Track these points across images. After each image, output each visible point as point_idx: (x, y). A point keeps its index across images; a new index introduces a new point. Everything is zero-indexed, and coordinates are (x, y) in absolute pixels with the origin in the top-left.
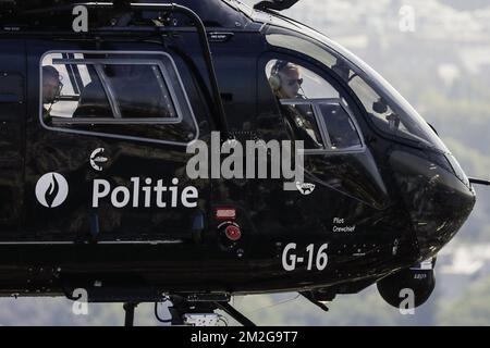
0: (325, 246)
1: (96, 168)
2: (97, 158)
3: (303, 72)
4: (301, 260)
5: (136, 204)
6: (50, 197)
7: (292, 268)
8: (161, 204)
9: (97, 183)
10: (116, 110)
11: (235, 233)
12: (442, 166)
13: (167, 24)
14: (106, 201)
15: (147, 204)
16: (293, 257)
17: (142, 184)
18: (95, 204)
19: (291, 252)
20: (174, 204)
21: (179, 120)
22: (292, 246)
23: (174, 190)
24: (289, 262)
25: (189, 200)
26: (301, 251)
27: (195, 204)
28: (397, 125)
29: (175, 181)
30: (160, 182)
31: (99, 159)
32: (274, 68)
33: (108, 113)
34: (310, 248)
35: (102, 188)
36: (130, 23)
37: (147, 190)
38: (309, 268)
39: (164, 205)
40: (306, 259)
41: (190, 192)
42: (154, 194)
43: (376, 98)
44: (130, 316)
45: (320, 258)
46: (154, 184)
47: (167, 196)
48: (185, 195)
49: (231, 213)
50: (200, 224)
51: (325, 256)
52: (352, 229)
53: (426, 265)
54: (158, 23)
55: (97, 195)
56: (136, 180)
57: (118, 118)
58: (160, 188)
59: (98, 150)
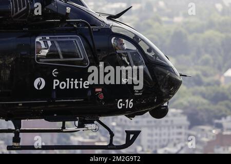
0: (132, 100)
1: (55, 76)
2: (55, 72)
3: (124, 41)
4: (124, 105)
5: (68, 88)
6: (39, 86)
7: (121, 108)
8: (76, 87)
9: (55, 81)
10: (61, 56)
11: (102, 97)
12: (171, 71)
13: (78, 26)
14: (58, 87)
15: (72, 87)
16: (121, 104)
17: (70, 81)
18: (54, 88)
19: (120, 102)
20: (81, 87)
21: (82, 59)
22: (121, 100)
23: (81, 82)
24: (120, 106)
25: (86, 86)
26: (124, 102)
27: (88, 87)
28: (156, 58)
29: (81, 79)
30: (76, 80)
31: (55, 73)
32: (115, 39)
33: (59, 57)
34: (127, 101)
35: (56, 83)
36: (65, 26)
37: (72, 83)
38: (127, 107)
39: (78, 88)
40: (126, 105)
41: (86, 83)
42: (74, 84)
43: (148, 48)
44: (64, 124)
45: (130, 104)
46: (74, 81)
47: (78, 85)
48: (84, 84)
49: (100, 90)
50: (90, 93)
51: (132, 103)
52: (141, 94)
53: (165, 104)
54: (75, 26)
55: (55, 85)
56: (68, 80)
57: (62, 59)
58: (76, 82)
59: (55, 70)
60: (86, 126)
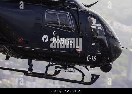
1: (54, 35)
4: (91, 59)
6: (45, 40)
7: (89, 60)
16: (89, 58)
22: (89, 56)
38: (92, 61)
49: (79, 47)
51: (95, 58)
52: (101, 54)
59: (55, 31)
60: (68, 69)
